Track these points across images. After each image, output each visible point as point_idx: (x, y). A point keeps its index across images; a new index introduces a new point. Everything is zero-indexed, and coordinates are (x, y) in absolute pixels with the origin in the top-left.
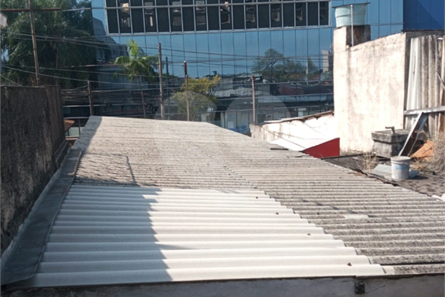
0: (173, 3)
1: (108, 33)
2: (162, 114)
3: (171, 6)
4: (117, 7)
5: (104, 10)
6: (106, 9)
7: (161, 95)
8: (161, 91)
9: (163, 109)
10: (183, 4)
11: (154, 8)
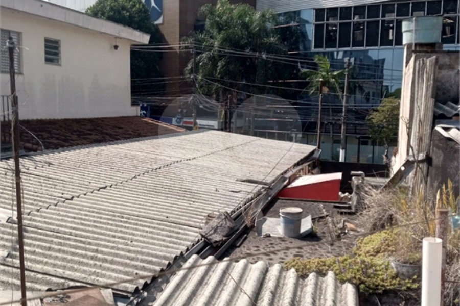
0: (387, 15)
1: (313, 49)
2: (342, 134)
3: (384, 19)
4: (325, 22)
5: (312, 25)
6: (314, 24)
7: (343, 114)
8: (344, 110)
9: (344, 129)
10: (397, 16)
11: (364, 22)
